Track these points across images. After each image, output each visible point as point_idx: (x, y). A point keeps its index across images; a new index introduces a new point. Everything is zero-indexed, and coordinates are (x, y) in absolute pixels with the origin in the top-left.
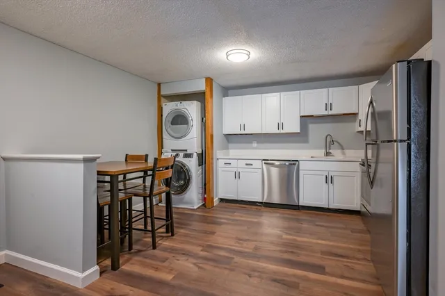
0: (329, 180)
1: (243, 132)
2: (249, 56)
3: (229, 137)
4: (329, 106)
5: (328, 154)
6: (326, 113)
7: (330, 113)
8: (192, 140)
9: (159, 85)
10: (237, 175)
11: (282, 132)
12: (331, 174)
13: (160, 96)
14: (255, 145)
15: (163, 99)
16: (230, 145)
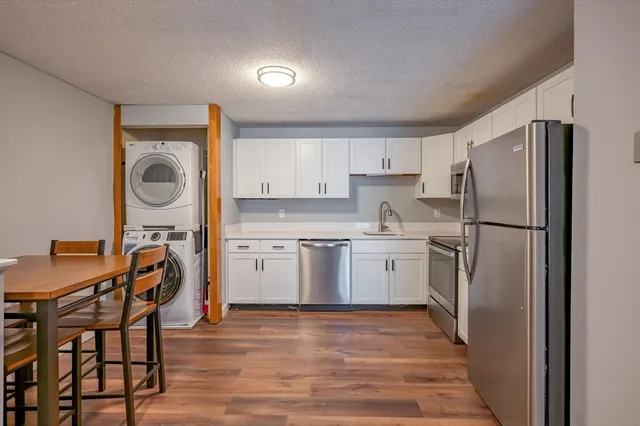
0: (390, 266)
1: (266, 195)
2: (294, 77)
3: (241, 203)
4: (386, 163)
5: (383, 228)
6: (382, 172)
7: (389, 172)
8: (184, 210)
9: (118, 107)
10: (260, 265)
11: (325, 196)
12: (393, 257)
13: (118, 129)
14: (282, 215)
15: (125, 135)
16: (244, 216)
